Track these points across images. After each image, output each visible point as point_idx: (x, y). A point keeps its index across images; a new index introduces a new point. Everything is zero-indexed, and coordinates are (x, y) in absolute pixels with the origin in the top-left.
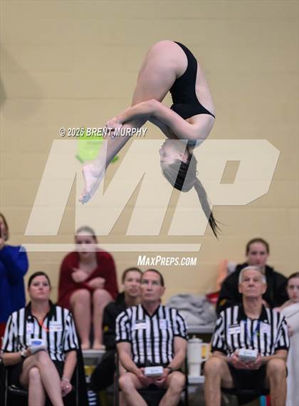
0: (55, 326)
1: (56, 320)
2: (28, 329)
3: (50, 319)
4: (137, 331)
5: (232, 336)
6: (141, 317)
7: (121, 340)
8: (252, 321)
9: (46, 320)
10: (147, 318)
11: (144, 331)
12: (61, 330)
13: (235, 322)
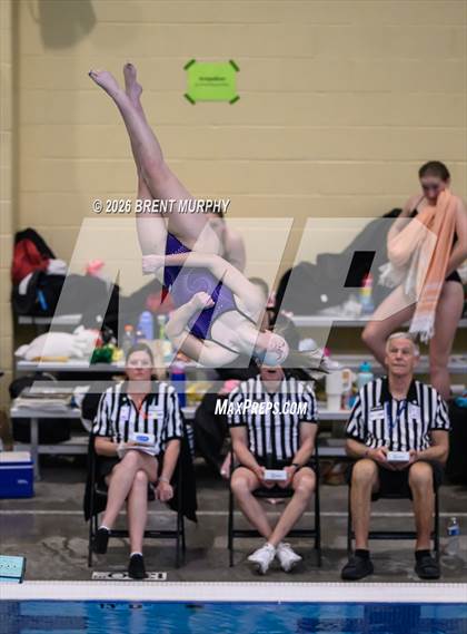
0: (156, 412)
1: (157, 404)
2: (122, 414)
3: (149, 403)
4: (254, 416)
5: (374, 422)
6: (259, 397)
7: (234, 425)
8: (398, 403)
9: (145, 404)
10: (267, 397)
11: (263, 416)
12: (162, 417)
13: (378, 404)
